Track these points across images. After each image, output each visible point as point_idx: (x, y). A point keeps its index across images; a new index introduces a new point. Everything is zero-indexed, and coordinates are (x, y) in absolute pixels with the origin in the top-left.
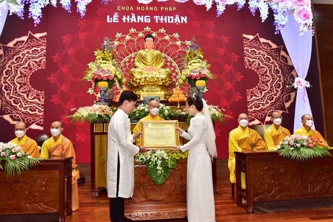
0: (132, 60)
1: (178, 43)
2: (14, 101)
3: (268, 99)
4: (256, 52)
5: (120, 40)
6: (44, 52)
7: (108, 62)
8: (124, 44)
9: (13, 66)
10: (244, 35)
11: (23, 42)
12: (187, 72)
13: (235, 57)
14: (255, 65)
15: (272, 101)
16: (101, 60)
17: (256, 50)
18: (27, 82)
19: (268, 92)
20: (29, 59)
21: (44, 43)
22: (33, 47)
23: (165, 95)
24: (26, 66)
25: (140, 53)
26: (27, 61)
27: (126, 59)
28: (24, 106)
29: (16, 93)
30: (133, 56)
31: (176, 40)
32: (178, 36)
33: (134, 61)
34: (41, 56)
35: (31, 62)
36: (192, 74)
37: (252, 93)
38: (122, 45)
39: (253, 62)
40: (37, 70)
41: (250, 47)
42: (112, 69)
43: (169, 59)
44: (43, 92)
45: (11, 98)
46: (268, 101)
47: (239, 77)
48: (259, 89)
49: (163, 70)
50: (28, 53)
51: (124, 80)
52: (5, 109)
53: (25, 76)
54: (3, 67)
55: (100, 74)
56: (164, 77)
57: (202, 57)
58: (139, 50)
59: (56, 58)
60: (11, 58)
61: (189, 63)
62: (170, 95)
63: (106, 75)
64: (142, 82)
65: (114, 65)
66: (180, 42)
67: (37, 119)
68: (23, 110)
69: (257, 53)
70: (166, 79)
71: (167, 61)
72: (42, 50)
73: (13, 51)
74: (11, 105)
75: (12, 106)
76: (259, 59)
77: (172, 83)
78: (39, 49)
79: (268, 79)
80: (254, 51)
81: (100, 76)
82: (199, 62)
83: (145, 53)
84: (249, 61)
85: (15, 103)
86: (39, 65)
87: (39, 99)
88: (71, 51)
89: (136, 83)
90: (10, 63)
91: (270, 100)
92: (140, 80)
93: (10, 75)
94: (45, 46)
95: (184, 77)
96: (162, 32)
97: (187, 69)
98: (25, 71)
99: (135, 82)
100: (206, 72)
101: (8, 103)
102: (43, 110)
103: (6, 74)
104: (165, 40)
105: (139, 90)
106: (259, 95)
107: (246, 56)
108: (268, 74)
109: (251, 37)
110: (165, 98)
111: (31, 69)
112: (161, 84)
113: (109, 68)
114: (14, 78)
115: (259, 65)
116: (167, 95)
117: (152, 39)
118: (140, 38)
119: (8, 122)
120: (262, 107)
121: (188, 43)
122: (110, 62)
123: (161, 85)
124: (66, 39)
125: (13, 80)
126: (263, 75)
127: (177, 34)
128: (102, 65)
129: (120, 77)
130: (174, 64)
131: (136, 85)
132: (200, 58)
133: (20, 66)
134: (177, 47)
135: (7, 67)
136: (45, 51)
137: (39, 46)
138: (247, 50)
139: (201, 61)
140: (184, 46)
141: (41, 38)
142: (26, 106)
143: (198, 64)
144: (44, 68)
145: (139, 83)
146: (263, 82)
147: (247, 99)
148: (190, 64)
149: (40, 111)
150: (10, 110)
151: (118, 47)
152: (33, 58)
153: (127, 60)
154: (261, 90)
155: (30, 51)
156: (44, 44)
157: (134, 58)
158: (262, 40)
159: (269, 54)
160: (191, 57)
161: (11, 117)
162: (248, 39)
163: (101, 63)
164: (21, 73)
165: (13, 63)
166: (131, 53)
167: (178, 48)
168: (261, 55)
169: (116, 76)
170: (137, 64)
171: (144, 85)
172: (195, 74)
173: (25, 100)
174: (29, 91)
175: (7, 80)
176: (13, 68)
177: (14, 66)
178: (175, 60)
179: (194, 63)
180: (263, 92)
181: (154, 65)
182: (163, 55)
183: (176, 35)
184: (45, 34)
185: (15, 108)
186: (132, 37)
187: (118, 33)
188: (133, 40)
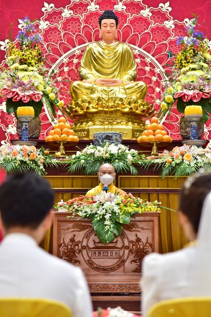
0: (75, 61)
1: (169, 24)
5: (50, 17)
7: (31, 68)
8: (60, 27)
16: (17, 65)
23: (134, 130)
25: (90, 50)
27: (64, 58)
30: (78, 52)
33: (78, 64)
36: (185, 91)
38: (56, 29)
43: (150, 58)
49: (133, 84)
51: (61, 103)
55: (17, 90)
56: (133, 97)
58: (90, 41)
61: (183, 69)
62: (141, 131)
63: (27, 94)
65: (42, 74)
66: (172, 22)
70: (136, 102)
77: (149, 109)
81: (17, 94)
82: (202, 68)
83: (100, 50)
89: (82, 110)
92: (89, 103)
95: (169, 98)
97: (178, 83)
99: (80, 106)
104: (141, 19)
105: (87, 122)
110: (133, 136)
112: (127, 110)
116: (138, 131)
117: (113, 21)
121: (189, 23)
122: (35, 69)
123: (127, 113)
127: (168, 4)
128: (20, 74)
129: (52, 96)
130: (160, 69)
131: (81, 112)
134: (166, 32)
140: (181, 30)
143: (199, 73)
145: (88, 108)
151: (47, 32)
153: (66, 60)
157: (80, 57)
160: (186, 59)
163: (17, 69)
166: (74, 47)
167: (169, 36)
169: (45, 95)
170: (84, 71)
171: (96, 113)
172: (191, 93)
178: (160, 60)
179: (194, 69)
181: (116, 73)
182: (137, 50)
183: (165, 7)
186: (75, 12)
187: (46, 4)
188: (78, 19)
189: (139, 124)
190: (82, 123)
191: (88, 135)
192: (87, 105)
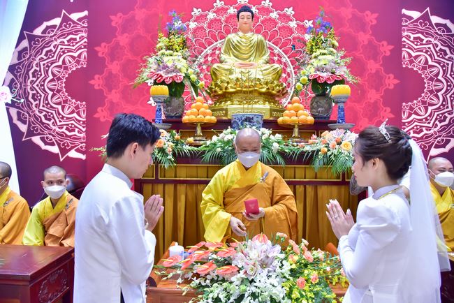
0: (217, 52)
1: (293, 24)
2: (45, 116)
3: (436, 119)
4: (422, 40)
5: (198, 19)
6: (85, 42)
7: (176, 53)
8: (205, 26)
9: (42, 63)
10: (404, 11)
11: (54, 27)
12: (309, 71)
13: (386, 48)
14: (420, 62)
15: (443, 124)
16: (164, 51)
17: (422, 37)
18: (62, 88)
19: (439, 108)
20: (64, 53)
21: (84, 27)
22: (68, 34)
23: (272, 110)
24: (60, 63)
25: (229, 39)
26: (61, 56)
27: (208, 50)
28: (59, 123)
29: (47, 104)
30: (219, 45)
31: (288, 19)
32: (293, 13)
34: (81, 48)
35: (67, 57)
36: (318, 73)
37: (411, 108)
38: (202, 27)
39: (416, 57)
40: (74, 69)
41: (413, 31)
42: (182, 64)
44: (84, 103)
45: (41, 111)
46: (437, 122)
47: (391, 81)
48: (424, 103)
50: (62, 43)
51: (202, 83)
52: (33, 127)
53: (59, 79)
54: (29, 66)
55: (162, 73)
56: (270, 78)
57: (336, 44)
59: (102, 50)
60: (38, 52)
61: (314, 54)
62: (281, 112)
63: (170, 75)
64: (231, 87)
65: (185, 59)
66: (295, 22)
67: (77, 143)
68: (57, 130)
69: (424, 42)
70: (272, 83)
71: (273, 54)
72: (82, 38)
73: (42, 41)
74: (41, 121)
75: (43, 123)
76: (427, 52)
78: (78, 37)
79: (440, 86)
80: (419, 38)
81: (161, 76)
82: (331, 53)
84: (410, 55)
85: (46, 119)
86: (78, 62)
87: (78, 114)
88: (123, 40)
89: (221, 89)
90: (37, 59)
91: (440, 122)
92: (228, 83)
93: (38, 78)
94: (85, 32)
95: (304, 80)
96: (266, 5)
97: (310, 66)
98: (59, 72)
99: (219, 86)
100: (343, 71)
101: (37, 119)
102: (84, 130)
103: (34, 76)
104: (270, 19)
105: (226, 101)
106: (423, 112)
107: (404, 46)
108: (440, 77)
109: (416, 15)
110: (271, 115)
111: (66, 68)
112: (264, 90)
113: (177, 62)
114: (44, 81)
115: (426, 62)
116: (275, 111)
117: (249, 14)
118: (231, 16)
119: (39, 147)
120: (425, 132)
121: (309, 24)
122: (179, 53)
123: (264, 93)
124: (116, 20)
125: (43, 85)
126: (431, 79)
127: (291, 9)
128: (165, 59)
129: (194, 77)
130: (285, 59)
131: (220, 92)
132: (333, 46)
133: (52, 64)
135: (34, 65)
136: (86, 40)
137: (77, 32)
138: (408, 36)
139: (335, 51)
140: (302, 28)
141: (80, 20)
142: (61, 124)
143: (329, 58)
144: (85, 66)
145: (226, 88)
146: (431, 92)
147: (401, 119)
148: (316, 57)
149: (80, 131)
150: (41, 130)
151: (195, 30)
152: (69, 52)
153: (210, 52)
154: (426, 105)
155: (65, 40)
156: (84, 29)
158: (435, 19)
159: (445, 43)
160: (316, 44)
161: (42, 139)
162: (410, 18)
163: (163, 54)
164: (53, 74)
165: (42, 59)
166: (216, 41)
167: (292, 33)
168: (431, 46)
169: (187, 76)
171: (234, 93)
172: (324, 75)
173: (59, 114)
174: (65, 102)
175: (35, 85)
176: (42, 67)
177: (44, 65)
178: (286, 52)
180: (430, 109)
181: (252, 58)
183: (289, 11)
184: (86, 13)
185: (47, 127)
186: (218, 15)
187: (195, 9)
188: (220, 20)
189: (274, 103)
190: (221, 103)
191: (226, 115)
192: (226, 85)
